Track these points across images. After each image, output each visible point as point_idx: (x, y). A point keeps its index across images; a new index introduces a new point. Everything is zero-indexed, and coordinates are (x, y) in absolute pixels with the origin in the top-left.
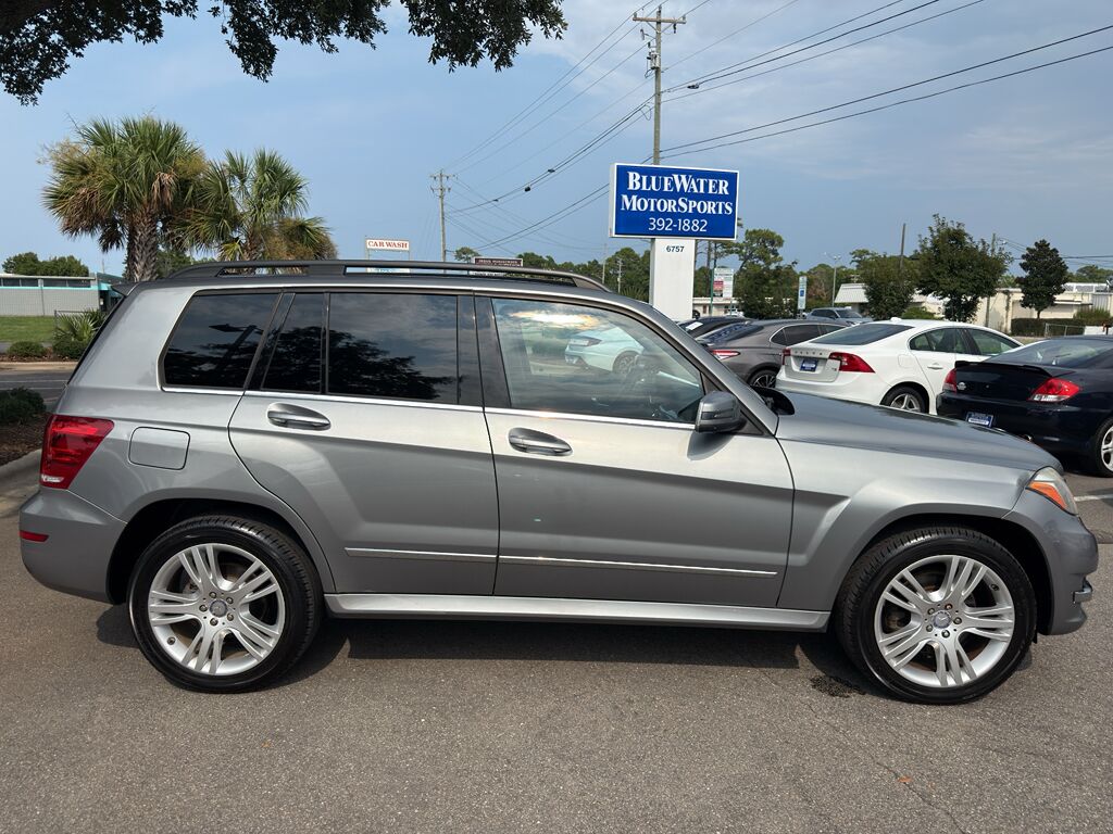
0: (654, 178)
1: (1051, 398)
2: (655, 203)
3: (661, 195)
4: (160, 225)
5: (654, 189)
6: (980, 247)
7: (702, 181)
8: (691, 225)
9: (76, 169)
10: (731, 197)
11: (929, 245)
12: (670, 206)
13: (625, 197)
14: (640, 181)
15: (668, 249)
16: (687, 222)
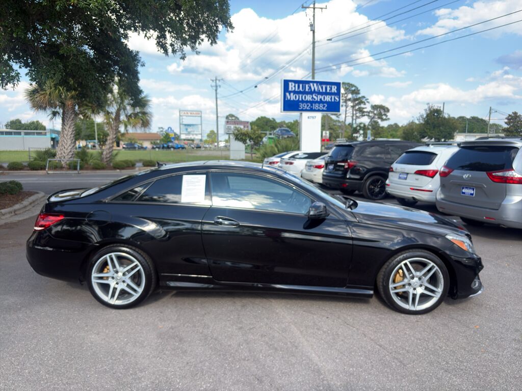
0: (301, 85)
2: (302, 97)
3: (304, 93)
5: (301, 90)
6: (447, 117)
7: (324, 87)
8: (319, 106)
10: (338, 93)
11: (425, 116)
12: (309, 98)
13: (287, 94)
14: (295, 86)
15: (309, 118)
16: (317, 105)
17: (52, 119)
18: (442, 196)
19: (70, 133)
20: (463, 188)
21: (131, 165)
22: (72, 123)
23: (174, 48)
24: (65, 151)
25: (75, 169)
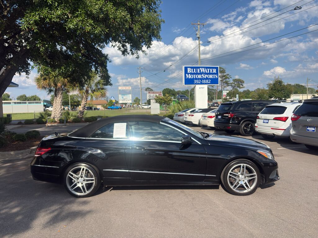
0: (195, 69)
2: (195, 76)
3: (197, 74)
5: (195, 72)
7: (208, 70)
10: (217, 74)
12: (200, 76)
13: (187, 75)
14: (191, 70)
15: (200, 88)
16: (205, 81)
17: (48, 94)
18: (294, 132)
19: (60, 102)
20: (308, 127)
21: (95, 120)
22: (61, 96)
23: (133, 52)
24: (57, 112)
25: (63, 123)
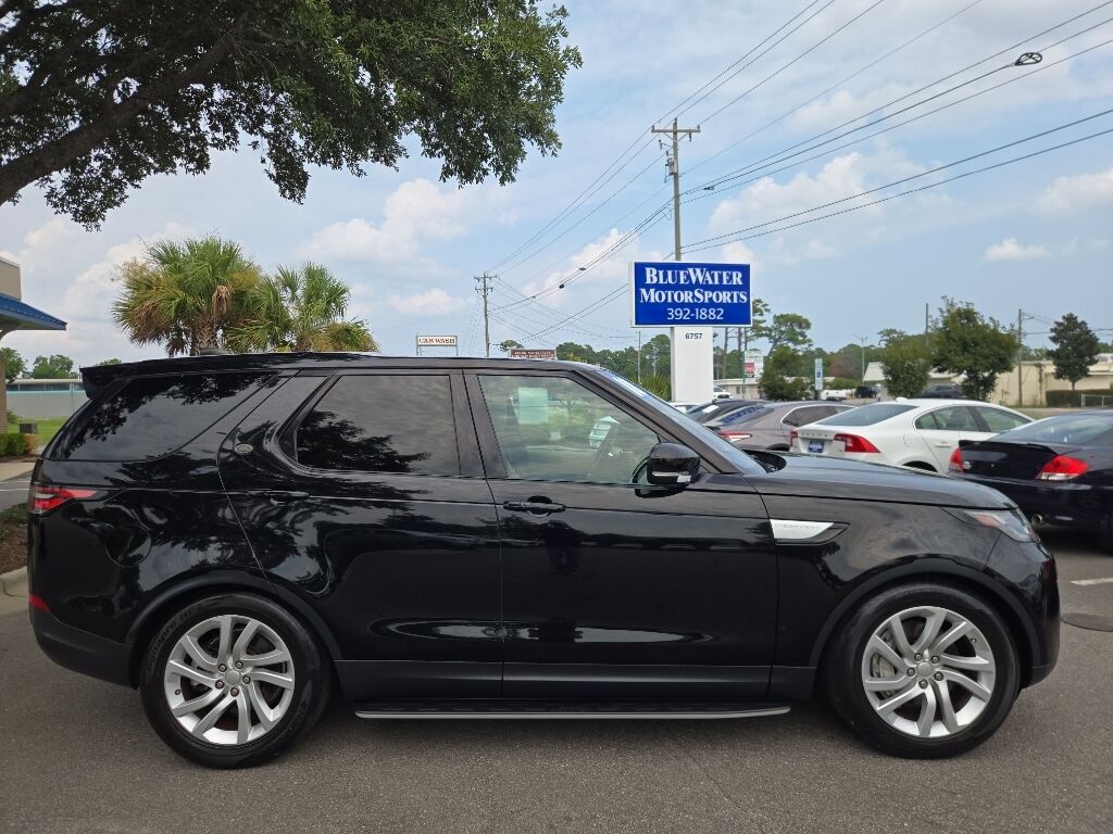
0: (670, 273)
1: (1059, 476)
2: (673, 295)
3: (677, 287)
4: (220, 332)
5: (671, 282)
6: (992, 325)
7: (716, 273)
8: (708, 313)
9: (141, 284)
10: (745, 287)
11: (940, 325)
12: (686, 297)
13: (643, 291)
14: (657, 275)
15: (687, 337)
16: (703, 311)
